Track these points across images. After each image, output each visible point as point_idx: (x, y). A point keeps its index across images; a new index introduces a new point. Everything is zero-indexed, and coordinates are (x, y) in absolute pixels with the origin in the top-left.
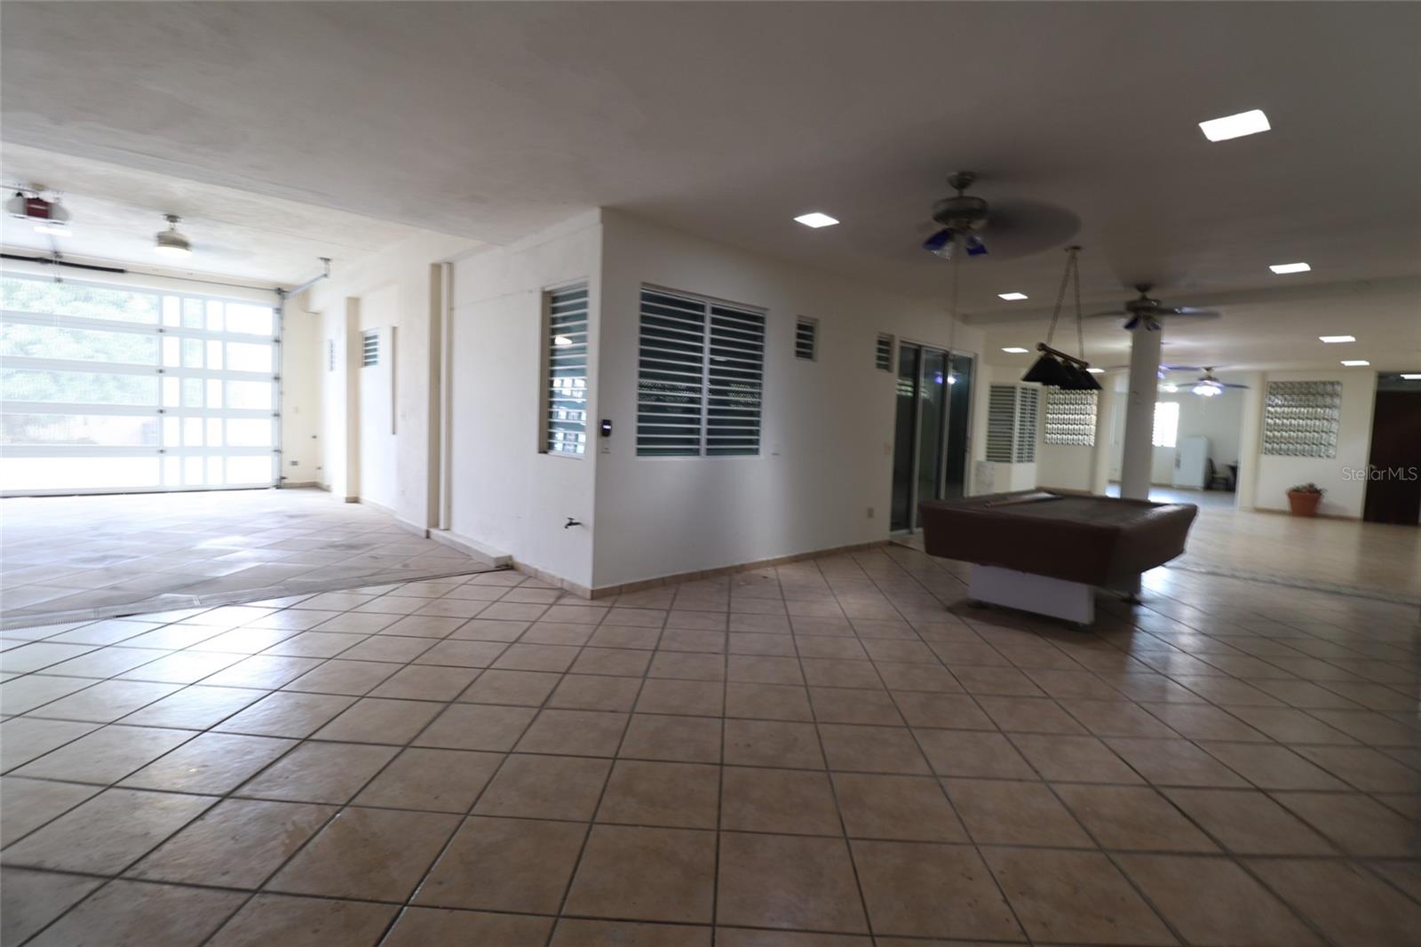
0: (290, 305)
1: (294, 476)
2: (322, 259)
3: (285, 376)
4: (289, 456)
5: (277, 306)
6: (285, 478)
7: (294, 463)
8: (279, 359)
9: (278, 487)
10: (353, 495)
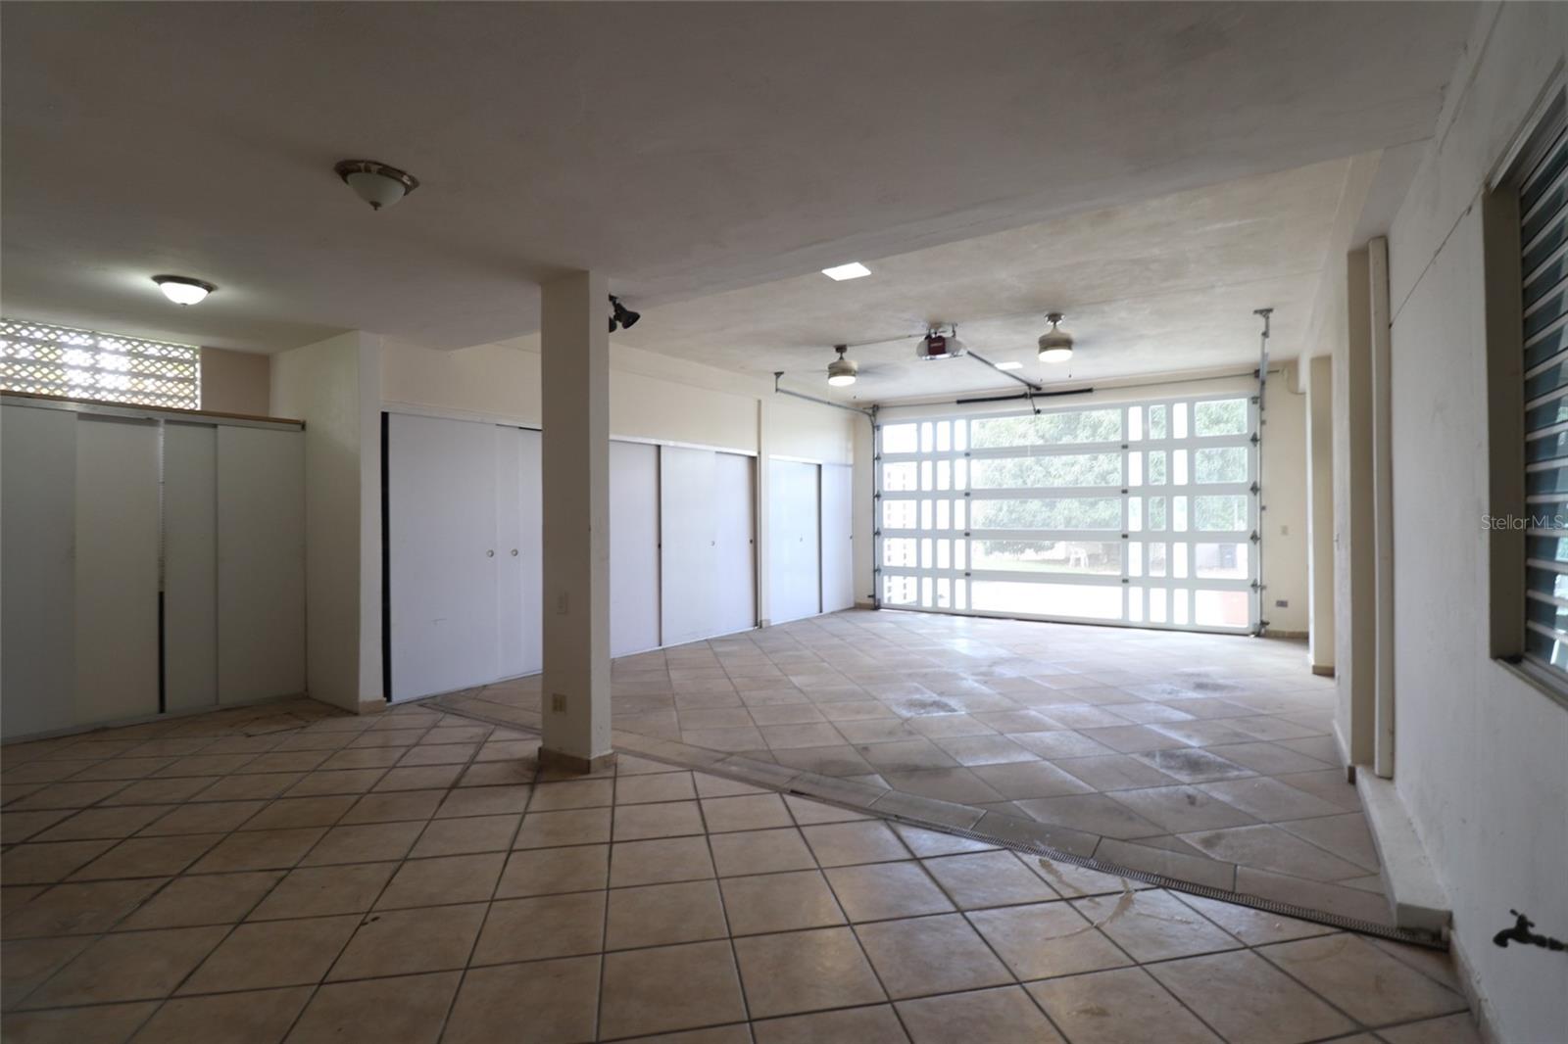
0: (1275, 389)
1: (1279, 621)
2: (1256, 312)
3: (1266, 483)
4: (1273, 595)
5: (1256, 393)
6: (1268, 624)
7: (1282, 604)
8: (1257, 464)
9: (1258, 635)
10: (1325, 664)
